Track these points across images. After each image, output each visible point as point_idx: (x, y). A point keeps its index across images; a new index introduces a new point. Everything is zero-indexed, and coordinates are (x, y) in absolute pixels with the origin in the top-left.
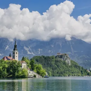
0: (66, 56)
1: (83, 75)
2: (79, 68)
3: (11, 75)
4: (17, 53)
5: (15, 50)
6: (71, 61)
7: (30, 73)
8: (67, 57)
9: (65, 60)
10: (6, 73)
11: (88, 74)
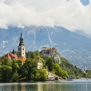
0: (54, 51)
1: (78, 77)
2: (72, 67)
3: (25, 78)
4: (23, 49)
5: (22, 45)
6: (61, 58)
7: (49, 75)
8: (56, 52)
9: (53, 57)
10: (18, 75)
11: (84, 76)
